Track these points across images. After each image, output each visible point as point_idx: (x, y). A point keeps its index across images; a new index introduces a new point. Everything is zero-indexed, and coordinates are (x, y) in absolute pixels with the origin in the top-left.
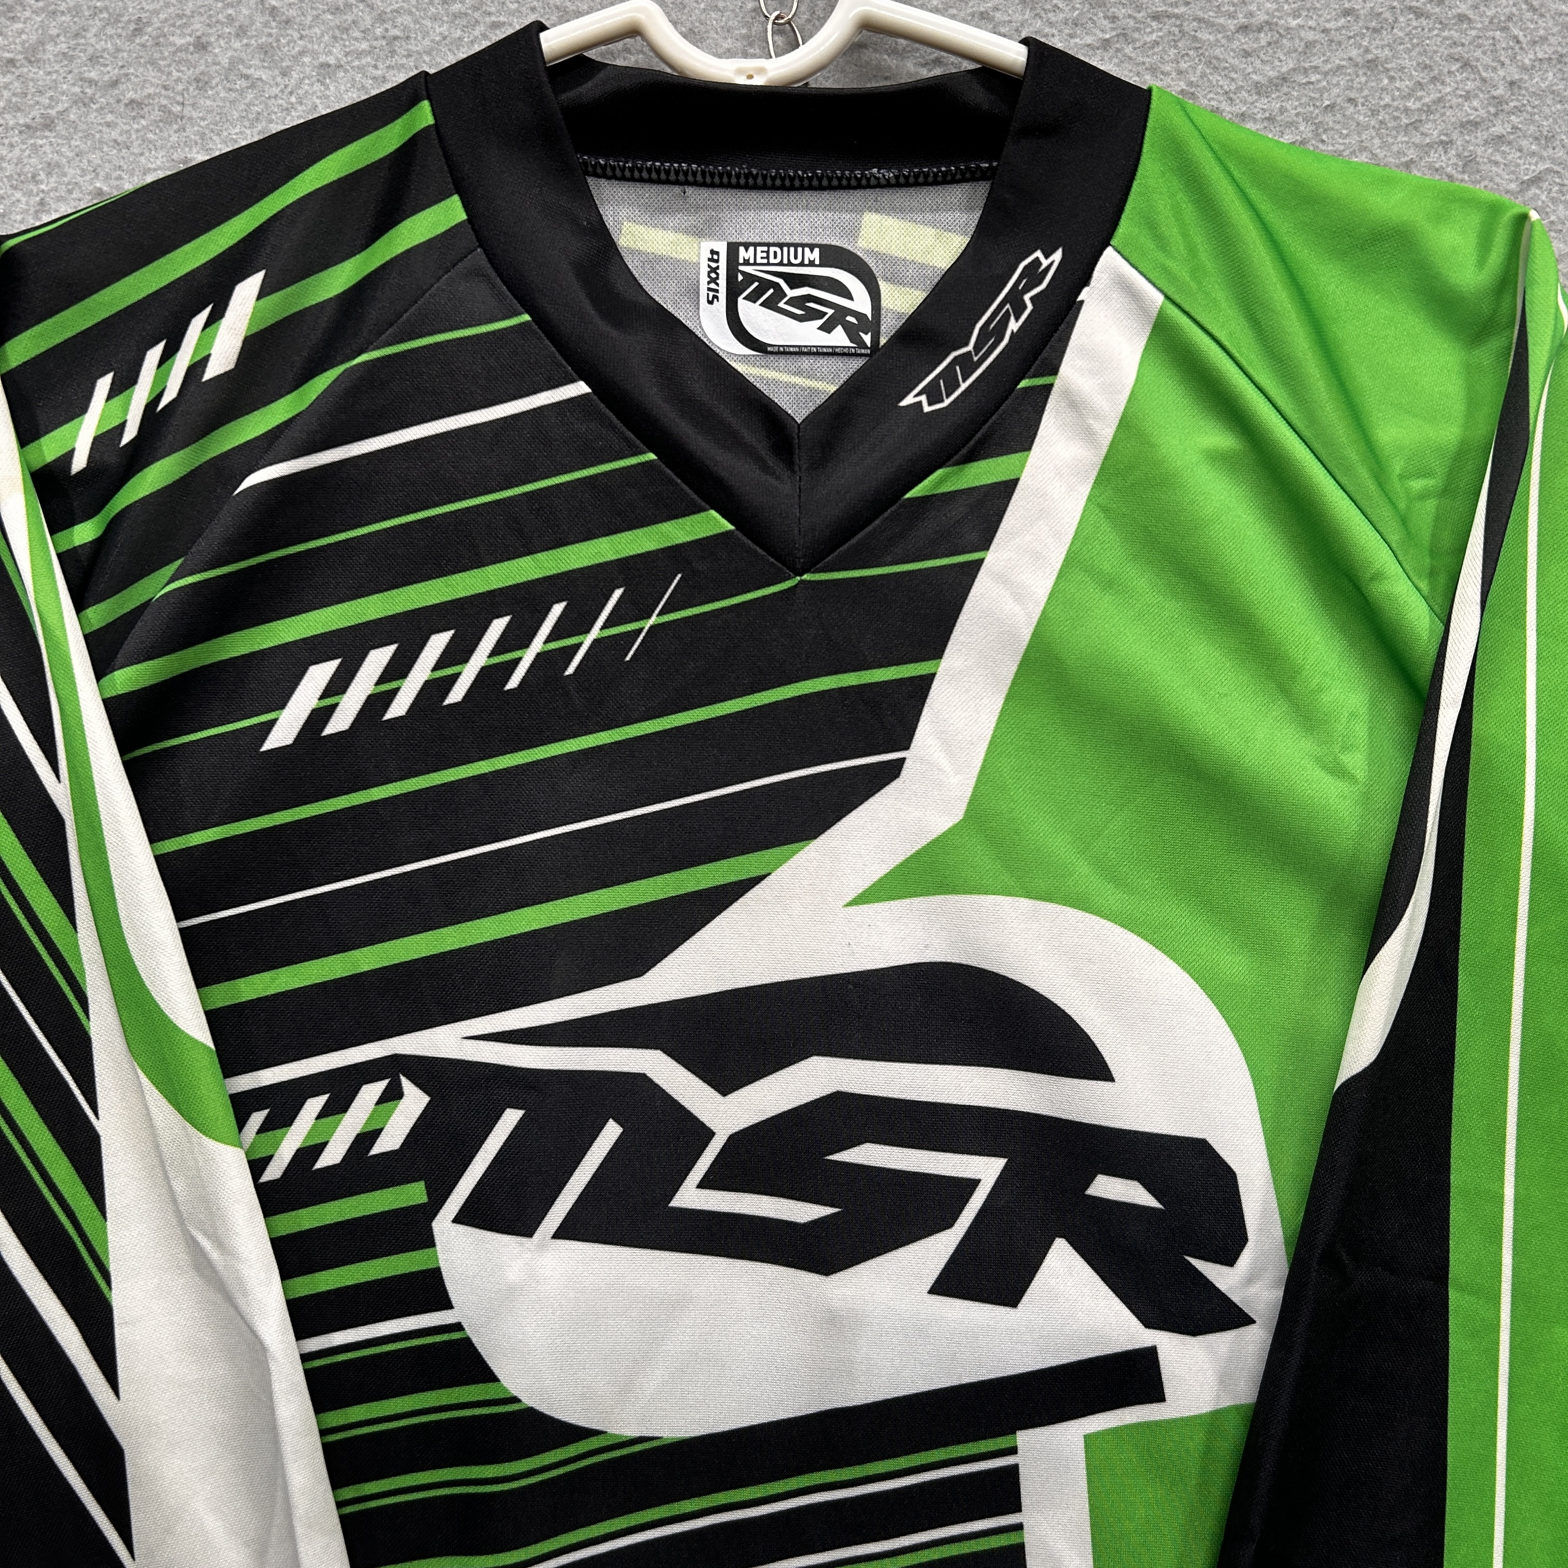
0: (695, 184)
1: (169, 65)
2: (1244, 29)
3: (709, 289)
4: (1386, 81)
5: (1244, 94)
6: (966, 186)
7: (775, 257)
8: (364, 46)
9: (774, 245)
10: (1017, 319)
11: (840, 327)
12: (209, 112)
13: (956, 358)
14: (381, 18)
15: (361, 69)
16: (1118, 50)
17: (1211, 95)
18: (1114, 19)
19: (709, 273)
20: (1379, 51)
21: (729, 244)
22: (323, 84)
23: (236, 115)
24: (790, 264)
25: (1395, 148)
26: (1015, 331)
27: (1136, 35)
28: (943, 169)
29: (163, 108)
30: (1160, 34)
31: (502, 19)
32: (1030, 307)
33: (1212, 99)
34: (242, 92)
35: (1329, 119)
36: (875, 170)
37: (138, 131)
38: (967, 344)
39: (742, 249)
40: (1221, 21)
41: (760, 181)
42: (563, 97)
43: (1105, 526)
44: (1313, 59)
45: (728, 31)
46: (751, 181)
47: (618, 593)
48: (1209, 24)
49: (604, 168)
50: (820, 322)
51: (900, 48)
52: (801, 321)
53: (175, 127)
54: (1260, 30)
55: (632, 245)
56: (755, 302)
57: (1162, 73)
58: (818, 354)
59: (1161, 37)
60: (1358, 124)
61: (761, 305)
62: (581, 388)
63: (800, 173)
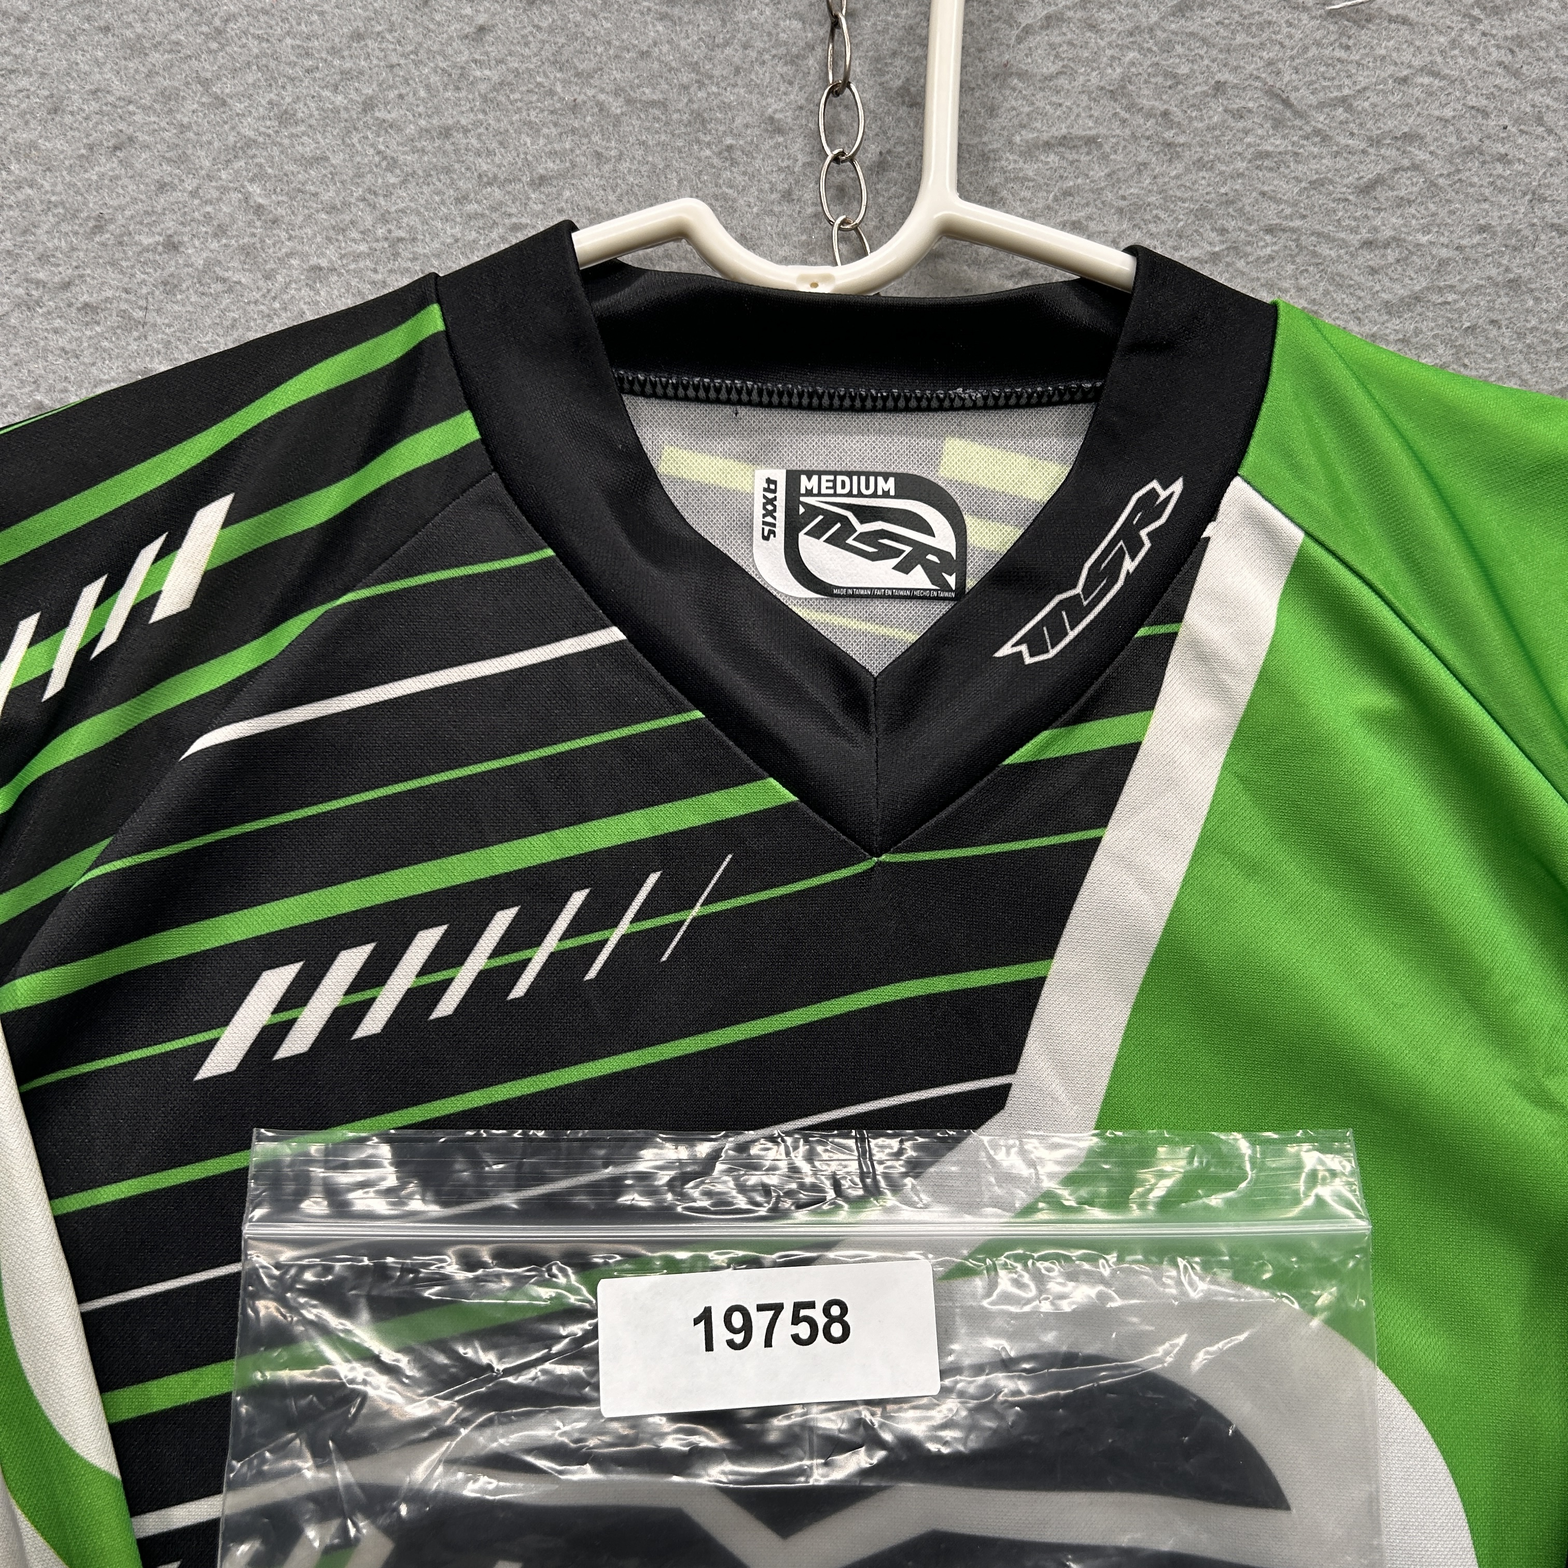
0: (750, 404)
1: (133, 267)
2: (1368, 244)
3: (764, 523)
4: (1531, 303)
5: (1373, 313)
6: (1063, 410)
7: (843, 487)
8: (363, 248)
9: (842, 473)
10: (1133, 558)
11: (919, 567)
12: (176, 318)
13: (1061, 602)
14: (384, 218)
15: (358, 273)
16: (1228, 265)
17: (1336, 314)
18: (1223, 231)
19: (765, 505)
20: (1521, 270)
21: (789, 473)
22: (312, 288)
23: (208, 321)
24: (860, 495)
25: (1547, 374)
26: (1131, 571)
27: (1249, 249)
28: (1039, 389)
29: (123, 314)
30: (1275, 248)
31: (524, 220)
32: (1147, 544)
33: (1338, 318)
34: (217, 297)
35: (1470, 342)
36: (960, 390)
37: (90, 338)
38: (1074, 586)
39: (804, 478)
40: (1342, 235)
41: (826, 401)
42: (596, 305)
43: (1244, 799)
44: (1447, 278)
45: (785, 238)
46: (815, 401)
47: (653, 878)
48: (1328, 238)
49: (643, 384)
50: (895, 561)
51: (982, 259)
52: (873, 560)
53: (135, 334)
54: (1386, 245)
55: (673, 472)
56: (818, 538)
57: (1279, 289)
58: (893, 597)
59: (1277, 252)
60: (1503, 348)
61: (826, 541)
62: (614, 635)
63: (873, 392)
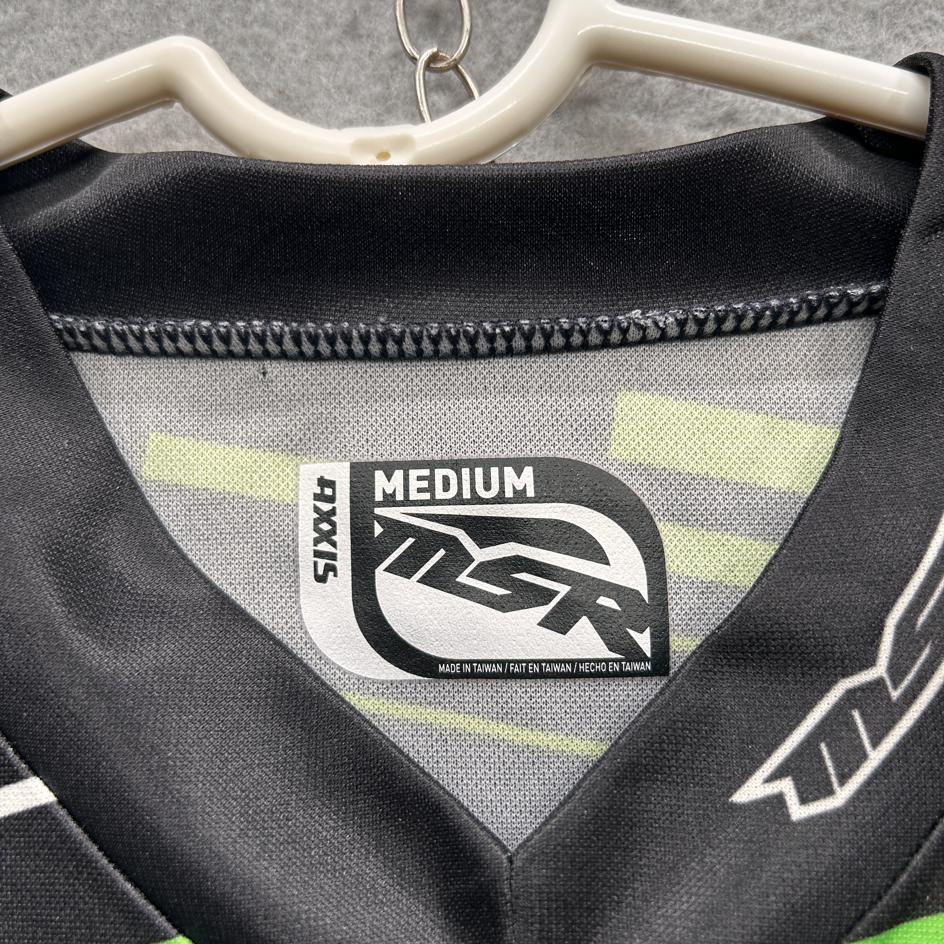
0: (284, 356)
3: (317, 554)
6: (815, 333)
11: (584, 620)
19: (317, 522)
21: (354, 466)
24: (476, 500)
28: (774, 303)
36: (636, 313)
38: (870, 662)
39: (379, 475)
41: (409, 346)
46: (391, 347)
49: (105, 336)
50: (543, 611)
52: (504, 609)
55: (166, 476)
56: (408, 576)
58: (542, 675)
61: (422, 581)
62: (32, 793)
63: (488, 326)
